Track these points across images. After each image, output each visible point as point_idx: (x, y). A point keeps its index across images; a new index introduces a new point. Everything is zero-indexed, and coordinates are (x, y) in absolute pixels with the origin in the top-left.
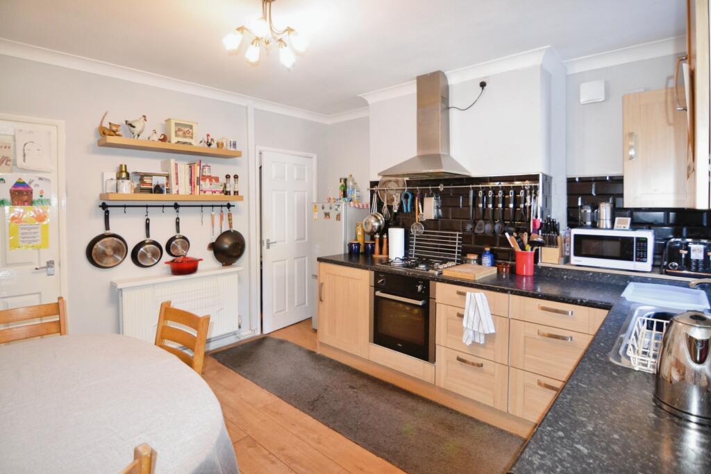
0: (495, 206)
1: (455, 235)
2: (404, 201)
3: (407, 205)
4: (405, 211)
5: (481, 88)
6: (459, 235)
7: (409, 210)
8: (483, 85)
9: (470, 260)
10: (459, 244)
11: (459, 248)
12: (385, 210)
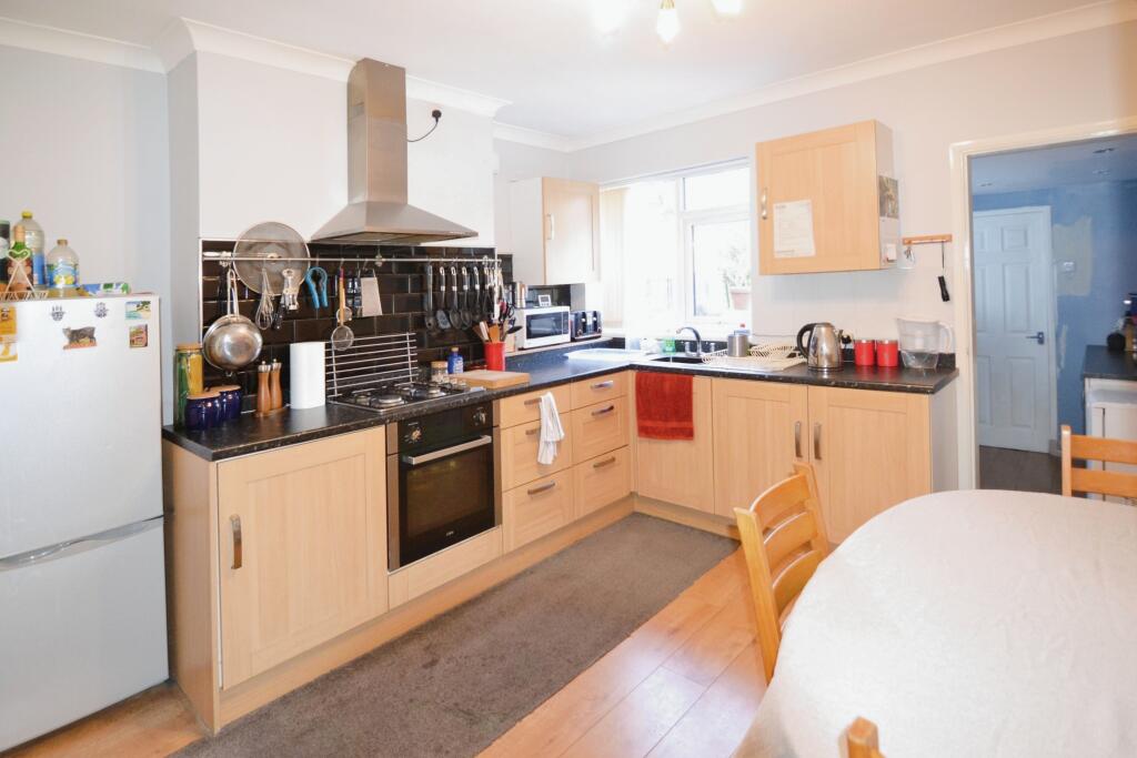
0: (460, 288)
1: (405, 338)
2: (313, 286)
3: (320, 295)
4: (318, 305)
5: (434, 119)
6: (411, 337)
7: (326, 304)
8: (437, 114)
9: (437, 369)
10: (412, 351)
11: (412, 358)
12: (266, 307)
